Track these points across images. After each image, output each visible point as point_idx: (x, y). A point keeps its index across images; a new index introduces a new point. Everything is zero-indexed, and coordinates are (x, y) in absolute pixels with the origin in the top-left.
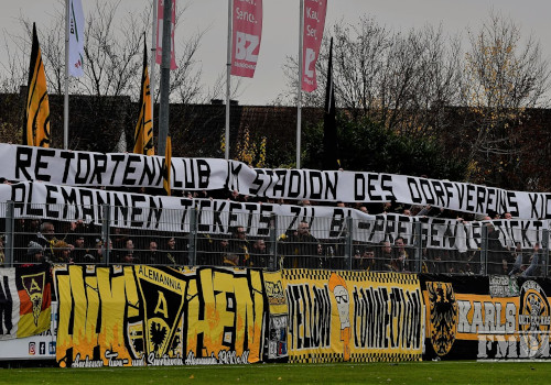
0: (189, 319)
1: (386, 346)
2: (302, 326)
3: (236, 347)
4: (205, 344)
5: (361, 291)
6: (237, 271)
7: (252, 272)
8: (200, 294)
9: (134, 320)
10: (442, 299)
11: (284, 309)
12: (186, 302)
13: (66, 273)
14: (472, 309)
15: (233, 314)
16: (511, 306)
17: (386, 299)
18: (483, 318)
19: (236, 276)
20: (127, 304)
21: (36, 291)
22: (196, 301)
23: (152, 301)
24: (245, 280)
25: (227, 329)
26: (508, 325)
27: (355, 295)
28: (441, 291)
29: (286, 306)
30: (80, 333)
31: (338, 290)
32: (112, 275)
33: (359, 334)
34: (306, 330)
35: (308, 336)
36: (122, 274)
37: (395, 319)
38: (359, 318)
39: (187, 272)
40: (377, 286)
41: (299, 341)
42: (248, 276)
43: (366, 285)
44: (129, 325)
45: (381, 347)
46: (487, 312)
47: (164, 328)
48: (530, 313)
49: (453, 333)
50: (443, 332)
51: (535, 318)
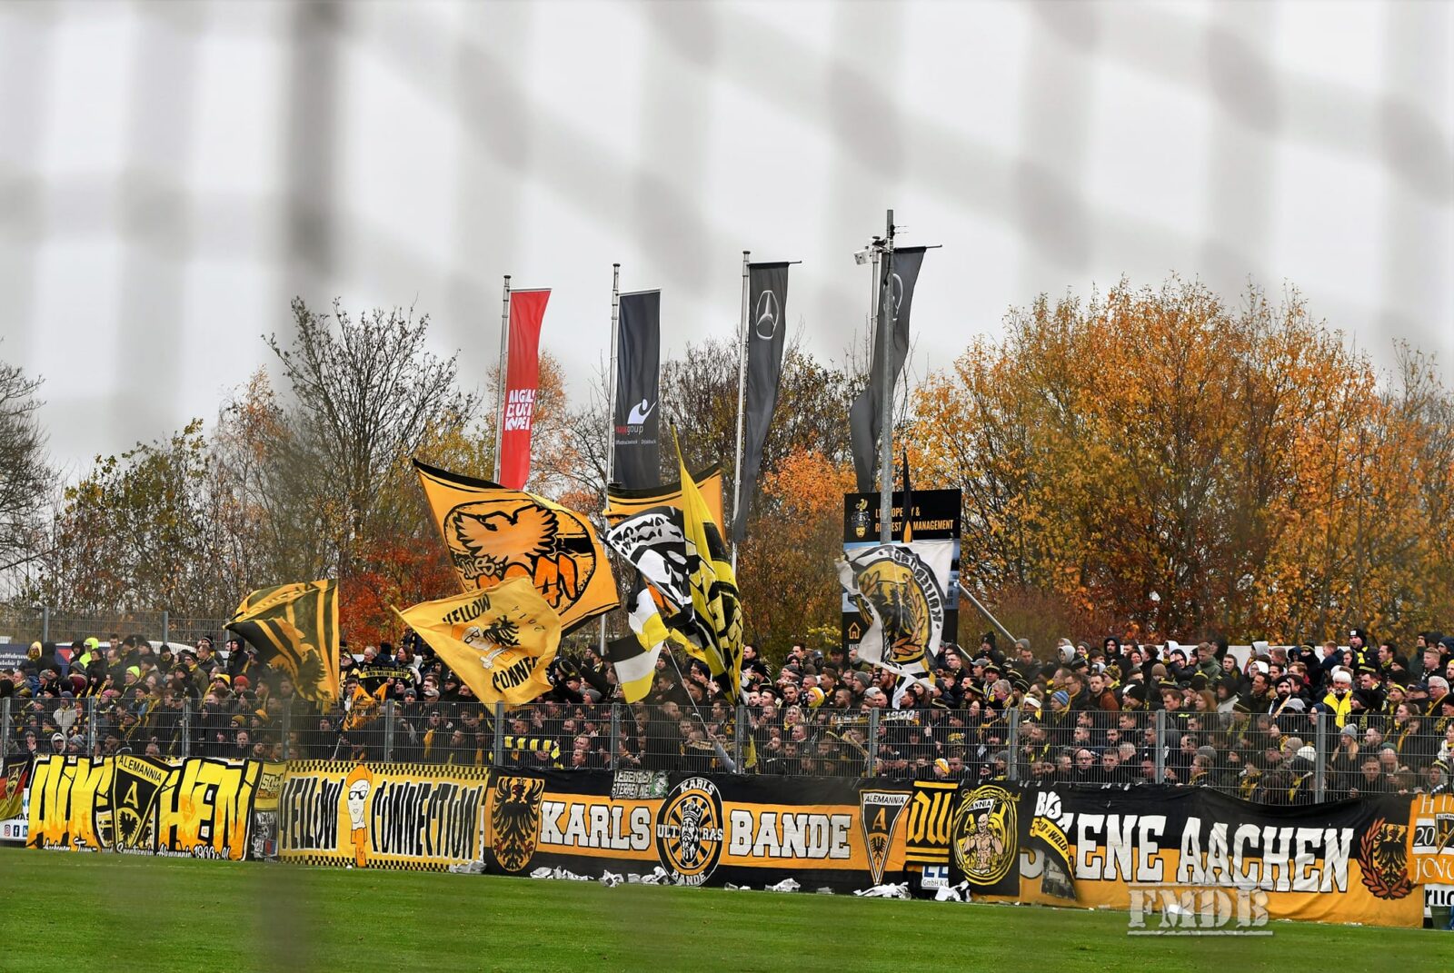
0: (162, 810)
1: (419, 852)
2: (298, 823)
3: (214, 843)
4: (178, 837)
5: (393, 787)
6: (231, 762)
8: (178, 786)
9: (102, 809)
10: (518, 799)
11: (274, 804)
12: (160, 791)
13: (47, 763)
14: (566, 813)
15: (211, 807)
16: (643, 813)
17: (425, 797)
18: (588, 826)
19: (229, 767)
20: (96, 794)
21: (14, 779)
22: (173, 789)
25: (203, 823)
26: (634, 837)
28: (520, 789)
29: (278, 801)
30: (51, 819)
31: (358, 786)
32: (92, 766)
34: (302, 828)
36: (102, 764)
37: (434, 822)
38: (378, 818)
40: (415, 781)
41: (294, 840)
42: (244, 769)
43: (399, 780)
44: (98, 814)
45: (411, 853)
46: (595, 818)
47: (134, 819)
48: (679, 822)
49: (531, 843)
50: (513, 841)
51: (691, 830)
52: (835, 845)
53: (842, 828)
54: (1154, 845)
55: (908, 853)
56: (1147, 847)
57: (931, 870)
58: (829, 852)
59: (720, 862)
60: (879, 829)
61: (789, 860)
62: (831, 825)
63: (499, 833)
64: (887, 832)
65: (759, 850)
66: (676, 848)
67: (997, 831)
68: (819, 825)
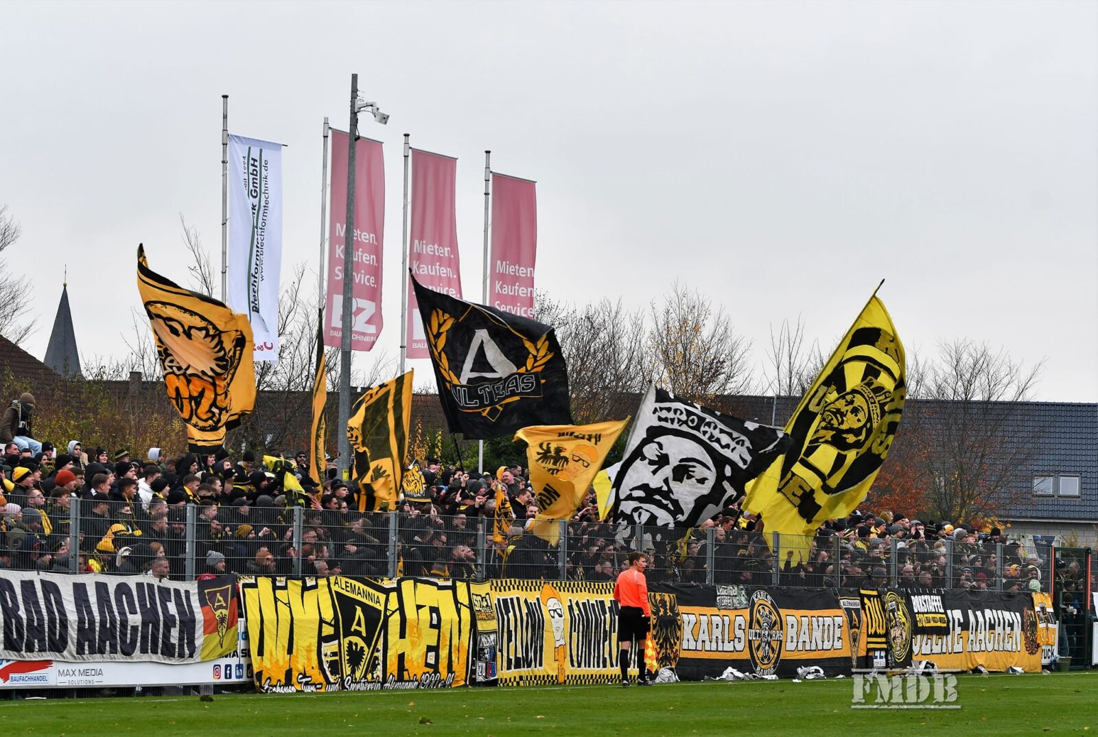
0: (389, 637)
1: (605, 666)
2: (512, 644)
3: (440, 669)
4: (407, 665)
5: (577, 604)
6: (441, 582)
7: (458, 584)
8: (401, 608)
9: (329, 639)
10: (665, 612)
11: (492, 625)
12: (386, 618)
13: (255, 586)
14: (698, 623)
15: (437, 630)
16: (740, 620)
17: (604, 613)
18: (710, 634)
19: (441, 587)
20: (322, 621)
21: (221, 607)
22: (397, 616)
23: (349, 618)
24: (450, 592)
25: (430, 649)
26: (736, 640)
27: (571, 608)
28: (663, 602)
29: (495, 622)
30: (271, 655)
31: (552, 604)
32: (305, 588)
33: (574, 653)
34: (516, 648)
35: (520, 655)
36: (315, 587)
38: (575, 634)
39: (387, 584)
40: (593, 598)
41: (509, 661)
42: (453, 588)
43: (583, 597)
44: (323, 644)
45: (598, 666)
46: (714, 626)
47: (362, 648)
48: (760, 627)
49: (677, 650)
50: (666, 649)
51: (767, 633)
52: (836, 639)
53: (840, 627)
54: (960, 628)
55: (868, 643)
56: (958, 630)
57: (877, 654)
58: (833, 645)
59: (781, 657)
60: (855, 627)
61: (816, 652)
62: (834, 625)
63: (657, 644)
64: (858, 628)
65: (800, 647)
66: (758, 649)
67: (904, 623)
68: (829, 625)
